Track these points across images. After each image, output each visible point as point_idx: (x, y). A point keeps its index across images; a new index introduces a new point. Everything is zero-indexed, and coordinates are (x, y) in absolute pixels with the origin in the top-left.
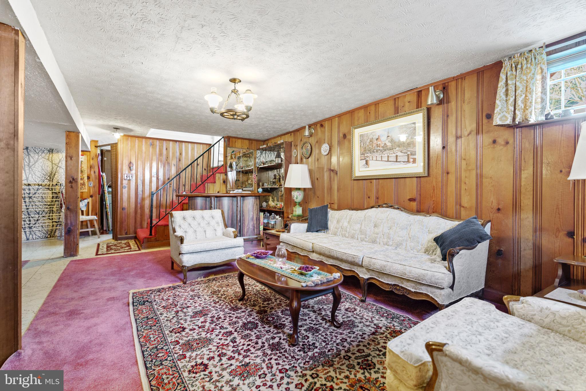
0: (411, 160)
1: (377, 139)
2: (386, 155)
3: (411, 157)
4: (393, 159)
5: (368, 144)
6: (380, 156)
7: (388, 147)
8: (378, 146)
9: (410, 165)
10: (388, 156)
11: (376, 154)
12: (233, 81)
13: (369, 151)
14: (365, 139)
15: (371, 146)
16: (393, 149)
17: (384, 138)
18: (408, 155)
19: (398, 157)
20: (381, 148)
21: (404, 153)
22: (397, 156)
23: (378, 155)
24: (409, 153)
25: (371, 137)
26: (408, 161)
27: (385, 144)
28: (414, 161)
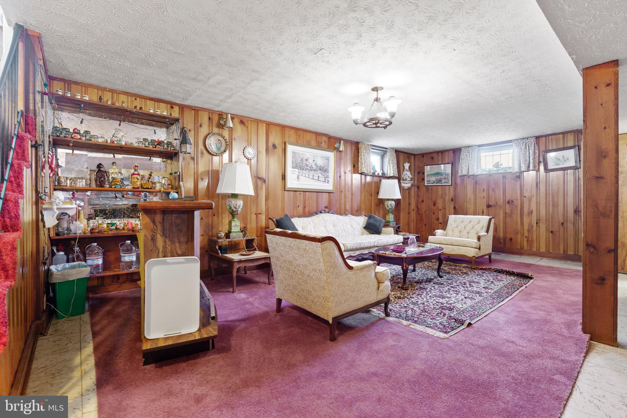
0: (327, 181)
1: (306, 160)
2: (312, 174)
3: (326, 179)
4: (316, 178)
5: (299, 161)
6: (308, 174)
7: (314, 169)
8: (307, 165)
9: (326, 184)
10: (313, 175)
11: (304, 172)
12: (375, 89)
13: (300, 167)
14: (297, 157)
15: (301, 164)
16: (316, 171)
17: (311, 161)
18: (325, 177)
19: (319, 178)
20: (309, 168)
21: (323, 175)
22: (319, 176)
23: (306, 172)
24: (325, 176)
25: (302, 156)
26: (325, 182)
27: (312, 165)
28: (328, 182)
